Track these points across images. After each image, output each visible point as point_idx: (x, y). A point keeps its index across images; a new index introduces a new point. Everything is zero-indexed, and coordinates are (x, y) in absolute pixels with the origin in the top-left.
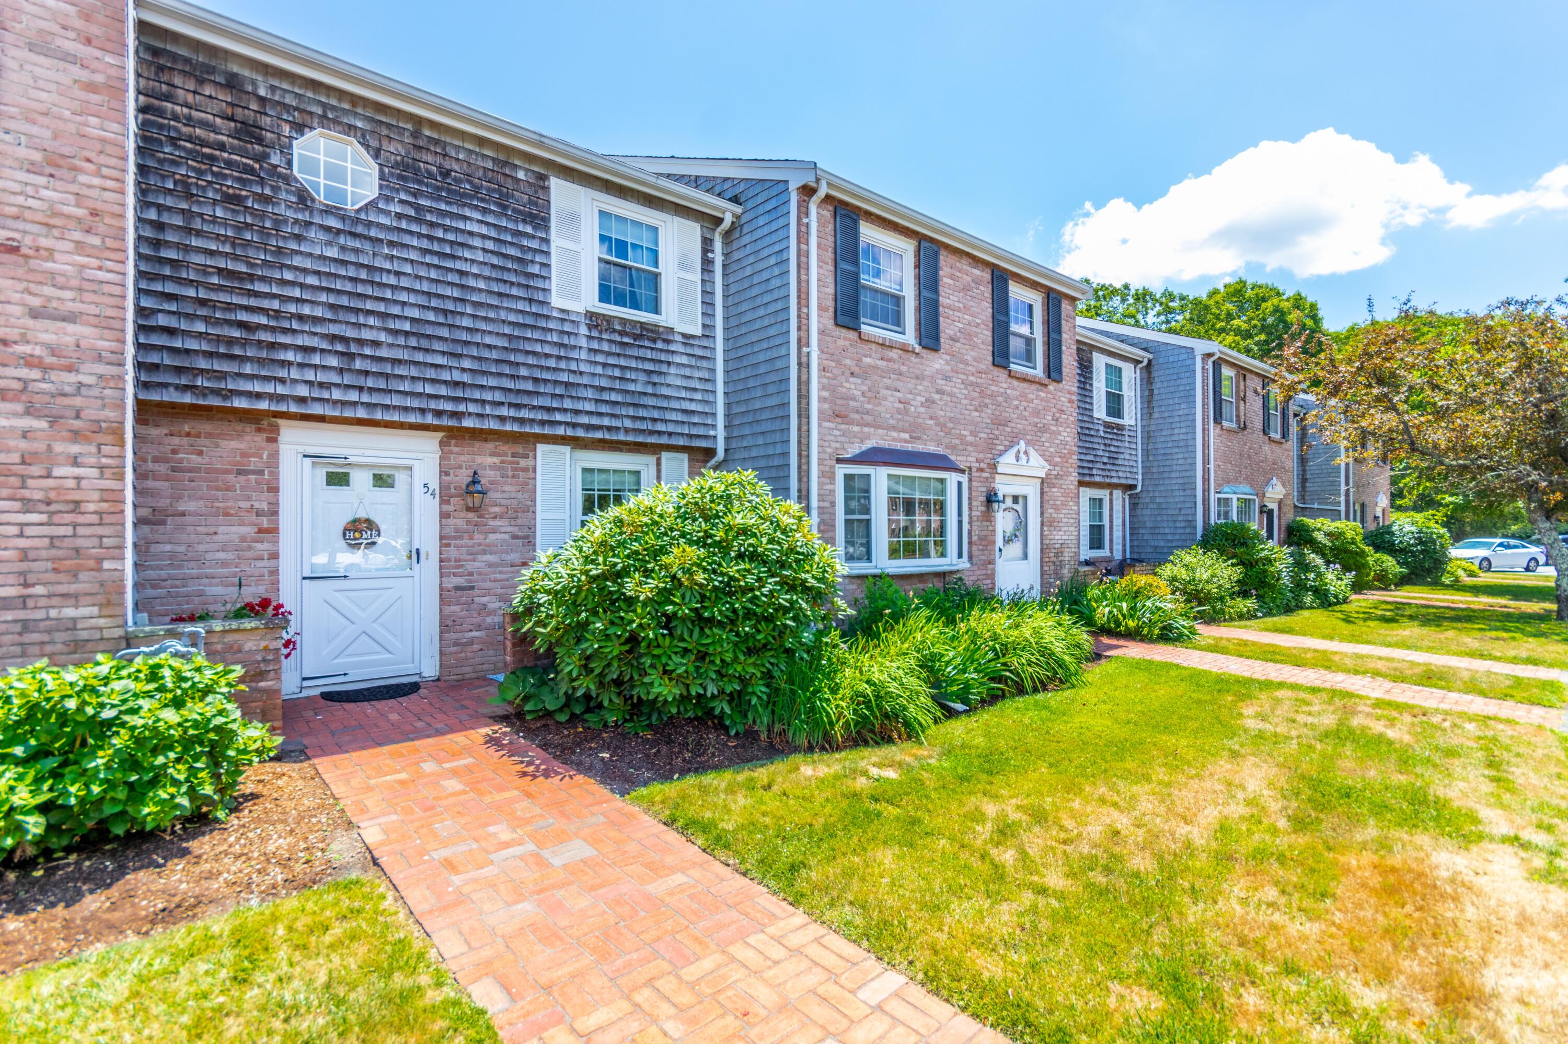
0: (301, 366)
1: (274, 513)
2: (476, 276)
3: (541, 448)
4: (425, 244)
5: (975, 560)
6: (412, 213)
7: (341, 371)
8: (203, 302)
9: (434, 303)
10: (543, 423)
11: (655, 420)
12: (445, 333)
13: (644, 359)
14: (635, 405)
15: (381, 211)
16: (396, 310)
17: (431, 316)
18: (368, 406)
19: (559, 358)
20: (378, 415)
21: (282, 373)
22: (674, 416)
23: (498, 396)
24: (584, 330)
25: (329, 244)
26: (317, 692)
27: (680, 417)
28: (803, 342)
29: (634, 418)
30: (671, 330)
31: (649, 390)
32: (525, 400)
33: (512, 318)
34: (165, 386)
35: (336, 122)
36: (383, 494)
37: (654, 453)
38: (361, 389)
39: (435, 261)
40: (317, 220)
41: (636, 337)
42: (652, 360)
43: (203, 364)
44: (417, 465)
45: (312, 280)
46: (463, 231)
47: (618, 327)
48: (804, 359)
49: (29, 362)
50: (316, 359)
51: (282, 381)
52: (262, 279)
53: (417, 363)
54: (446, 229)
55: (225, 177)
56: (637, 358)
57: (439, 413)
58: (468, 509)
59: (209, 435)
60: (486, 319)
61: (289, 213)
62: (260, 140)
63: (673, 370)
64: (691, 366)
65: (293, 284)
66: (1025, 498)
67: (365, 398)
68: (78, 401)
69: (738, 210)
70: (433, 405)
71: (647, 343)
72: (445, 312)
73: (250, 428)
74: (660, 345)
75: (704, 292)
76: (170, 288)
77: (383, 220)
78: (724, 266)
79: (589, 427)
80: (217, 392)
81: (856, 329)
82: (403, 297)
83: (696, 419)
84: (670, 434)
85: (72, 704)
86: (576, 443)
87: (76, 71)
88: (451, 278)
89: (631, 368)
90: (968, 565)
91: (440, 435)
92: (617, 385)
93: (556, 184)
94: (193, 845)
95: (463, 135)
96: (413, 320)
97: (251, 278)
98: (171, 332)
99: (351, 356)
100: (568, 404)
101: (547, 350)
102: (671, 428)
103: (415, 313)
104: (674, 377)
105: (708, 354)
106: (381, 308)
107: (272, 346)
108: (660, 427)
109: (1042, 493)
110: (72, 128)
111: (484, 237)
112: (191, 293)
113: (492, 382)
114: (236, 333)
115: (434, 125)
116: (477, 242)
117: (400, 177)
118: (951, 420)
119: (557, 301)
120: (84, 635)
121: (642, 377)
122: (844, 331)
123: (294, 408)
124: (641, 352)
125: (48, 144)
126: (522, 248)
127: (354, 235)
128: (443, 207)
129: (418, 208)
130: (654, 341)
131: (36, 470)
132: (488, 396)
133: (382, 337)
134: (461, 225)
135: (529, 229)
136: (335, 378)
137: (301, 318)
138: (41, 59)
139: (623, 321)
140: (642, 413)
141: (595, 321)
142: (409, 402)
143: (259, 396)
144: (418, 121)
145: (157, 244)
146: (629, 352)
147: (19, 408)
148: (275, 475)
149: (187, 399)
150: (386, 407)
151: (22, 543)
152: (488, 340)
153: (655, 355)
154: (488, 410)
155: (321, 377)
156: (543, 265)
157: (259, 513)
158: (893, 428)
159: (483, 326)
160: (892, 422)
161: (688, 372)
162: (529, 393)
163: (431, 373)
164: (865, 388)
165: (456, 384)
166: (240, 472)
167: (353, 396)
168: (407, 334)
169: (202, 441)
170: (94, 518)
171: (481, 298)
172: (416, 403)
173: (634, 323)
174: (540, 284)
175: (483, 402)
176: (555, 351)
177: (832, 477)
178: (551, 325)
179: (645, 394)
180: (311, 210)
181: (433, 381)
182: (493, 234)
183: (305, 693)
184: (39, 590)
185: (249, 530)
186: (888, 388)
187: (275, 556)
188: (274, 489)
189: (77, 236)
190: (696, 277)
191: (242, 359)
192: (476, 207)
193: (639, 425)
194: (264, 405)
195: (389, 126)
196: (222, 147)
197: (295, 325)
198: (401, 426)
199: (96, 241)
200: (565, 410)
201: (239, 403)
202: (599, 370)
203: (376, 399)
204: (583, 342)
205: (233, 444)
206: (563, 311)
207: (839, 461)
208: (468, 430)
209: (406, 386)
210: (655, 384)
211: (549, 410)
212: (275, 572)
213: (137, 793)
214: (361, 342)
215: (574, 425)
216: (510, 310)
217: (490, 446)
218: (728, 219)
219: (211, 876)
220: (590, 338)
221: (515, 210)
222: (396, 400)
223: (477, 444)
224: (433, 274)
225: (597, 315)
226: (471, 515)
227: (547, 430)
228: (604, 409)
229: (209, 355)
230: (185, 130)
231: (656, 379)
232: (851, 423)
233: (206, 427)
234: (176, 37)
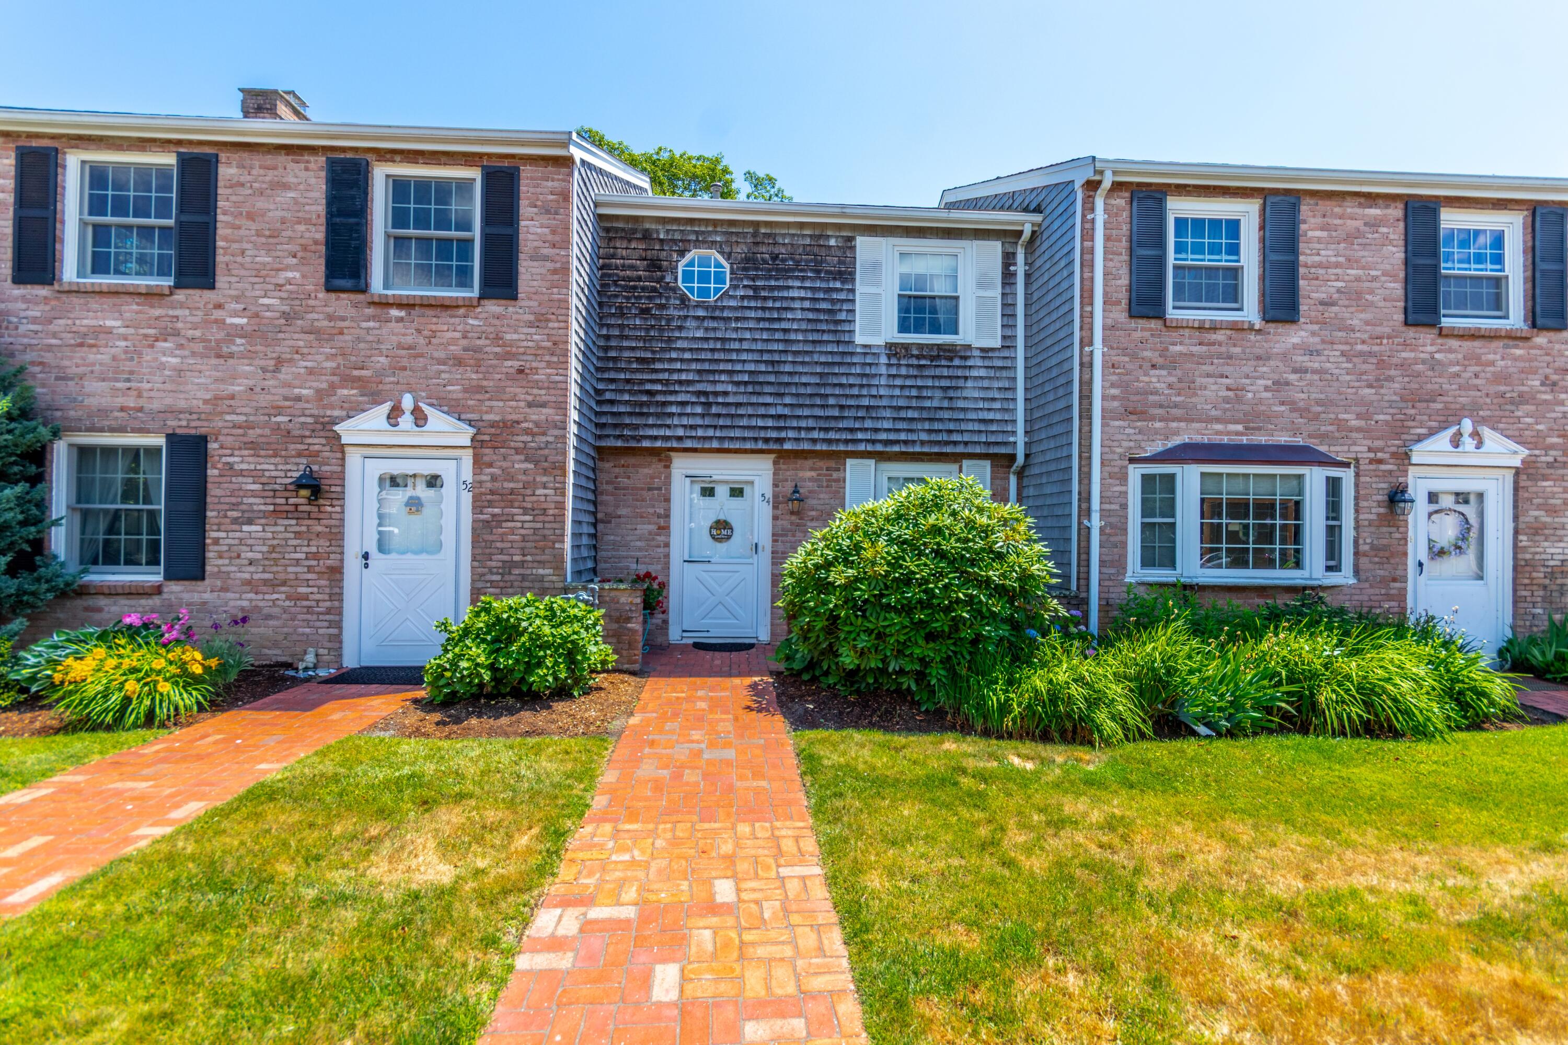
0: (680, 415)
1: (667, 516)
2: (796, 331)
3: (849, 462)
4: (760, 314)
5: (1363, 576)
6: (751, 293)
7: (703, 416)
8: (628, 381)
9: (766, 357)
10: (847, 442)
11: (950, 432)
12: (772, 378)
13: (941, 377)
14: (930, 420)
15: (731, 297)
16: (739, 367)
17: (762, 368)
18: (721, 439)
19: (862, 386)
20: (726, 445)
21: (669, 422)
22: (970, 426)
23: (811, 423)
24: (883, 360)
25: (698, 328)
26: (691, 641)
27: (977, 427)
28: (1087, 341)
29: (930, 431)
30: (969, 347)
31: (946, 404)
32: (833, 424)
33: (823, 359)
34: (608, 436)
35: (704, 242)
36: (736, 502)
37: (955, 461)
38: (715, 427)
39: (767, 325)
40: (691, 313)
41: (933, 358)
42: (950, 377)
43: (627, 421)
44: (757, 480)
45: (687, 356)
46: (786, 298)
47: (915, 352)
48: (1086, 359)
49: (528, 432)
50: (689, 410)
51: (669, 426)
52: (660, 360)
53: (752, 404)
54: (775, 299)
55: (640, 298)
56: (933, 377)
57: (766, 440)
58: (792, 513)
59: (634, 466)
60: (803, 363)
61: (676, 313)
62: (660, 268)
63: (970, 384)
64: (990, 378)
65: (676, 360)
66: (1480, 496)
67: (718, 434)
68: (546, 452)
69: (1038, 218)
70: (763, 434)
71: (944, 363)
72: (773, 363)
73: (655, 459)
74: (957, 362)
75: (1004, 305)
76: (612, 375)
77: (733, 303)
78: (1028, 275)
79: (887, 442)
80: (633, 438)
81: (1160, 315)
82: (744, 356)
83: (994, 428)
84: (966, 443)
85: (505, 616)
86: (881, 457)
87: (549, 265)
88: (778, 336)
89: (927, 387)
90: (1352, 581)
91: (773, 456)
92: (914, 403)
93: (862, 243)
94: (554, 705)
95: (788, 225)
96: (751, 373)
97: (654, 360)
98: (612, 402)
99: (708, 405)
100: (868, 424)
101: (852, 381)
102: (966, 438)
103: (752, 367)
104: (971, 390)
105: (1008, 363)
106: (729, 367)
107: (664, 404)
108: (956, 437)
109: (1516, 489)
110: (546, 297)
111: (802, 299)
112: (622, 376)
113: (807, 412)
114: (645, 398)
115: (768, 224)
116: (797, 305)
117: (745, 269)
118: (1319, 403)
119: (859, 339)
120: (547, 585)
121: (938, 394)
122: (1140, 321)
123: (675, 444)
124: (938, 372)
125: (537, 310)
126: (833, 301)
127: (713, 318)
128: (773, 283)
129: (756, 289)
130: (951, 359)
131: (529, 492)
132: (803, 424)
133: (730, 388)
134: (785, 294)
135: (838, 285)
136: (699, 421)
137: (680, 382)
138: (535, 264)
139: (921, 346)
140: (936, 426)
141: (893, 350)
142: (747, 434)
143: (656, 438)
144: (756, 224)
145: (606, 349)
146: (927, 373)
147: (522, 457)
148: (668, 491)
149: (619, 444)
150: (731, 439)
151: (523, 532)
152: (804, 380)
153: (951, 372)
154: (803, 434)
155: (691, 421)
156: (849, 311)
157: (659, 516)
158: (1218, 420)
159: (800, 369)
160: (1214, 413)
161: (986, 384)
162: (835, 418)
163: (762, 411)
164: (1172, 379)
165: (780, 417)
166: (650, 489)
167: (710, 433)
168: (746, 383)
169: (631, 469)
170: (551, 518)
171: (799, 347)
172: (750, 434)
173: (931, 346)
174: (846, 327)
175: (799, 429)
176: (858, 381)
177: (1123, 478)
178: (855, 360)
179: (941, 408)
180: (687, 307)
181: (763, 416)
182: (809, 295)
183: (684, 641)
184: (529, 558)
185: (653, 527)
186: (1208, 375)
187: (667, 545)
188: (668, 500)
189: (547, 358)
190: (997, 292)
191: (648, 415)
192: (797, 278)
193: (934, 437)
194: (658, 444)
195: (737, 234)
196: (639, 279)
197: (677, 388)
198: (745, 451)
199: (555, 359)
200: (866, 430)
201: (646, 444)
202: (897, 392)
203: (725, 433)
204: (883, 370)
205: (646, 471)
206: (865, 346)
207: (1132, 460)
208: (787, 451)
209: (744, 422)
210: (951, 398)
211: (851, 430)
212: (667, 556)
213: (530, 668)
214: (716, 394)
215: (874, 442)
216: (821, 353)
217: (809, 463)
218: (1027, 230)
219: (553, 722)
220: (889, 365)
221: (827, 272)
222: (738, 433)
223: (800, 462)
224: (765, 336)
225: (896, 345)
226: (793, 517)
227: (850, 448)
228: (900, 425)
229: (631, 414)
230: (622, 274)
231: (951, 393)
232: (1153, 419)
233: (632, 460)
234: (617, 218)
